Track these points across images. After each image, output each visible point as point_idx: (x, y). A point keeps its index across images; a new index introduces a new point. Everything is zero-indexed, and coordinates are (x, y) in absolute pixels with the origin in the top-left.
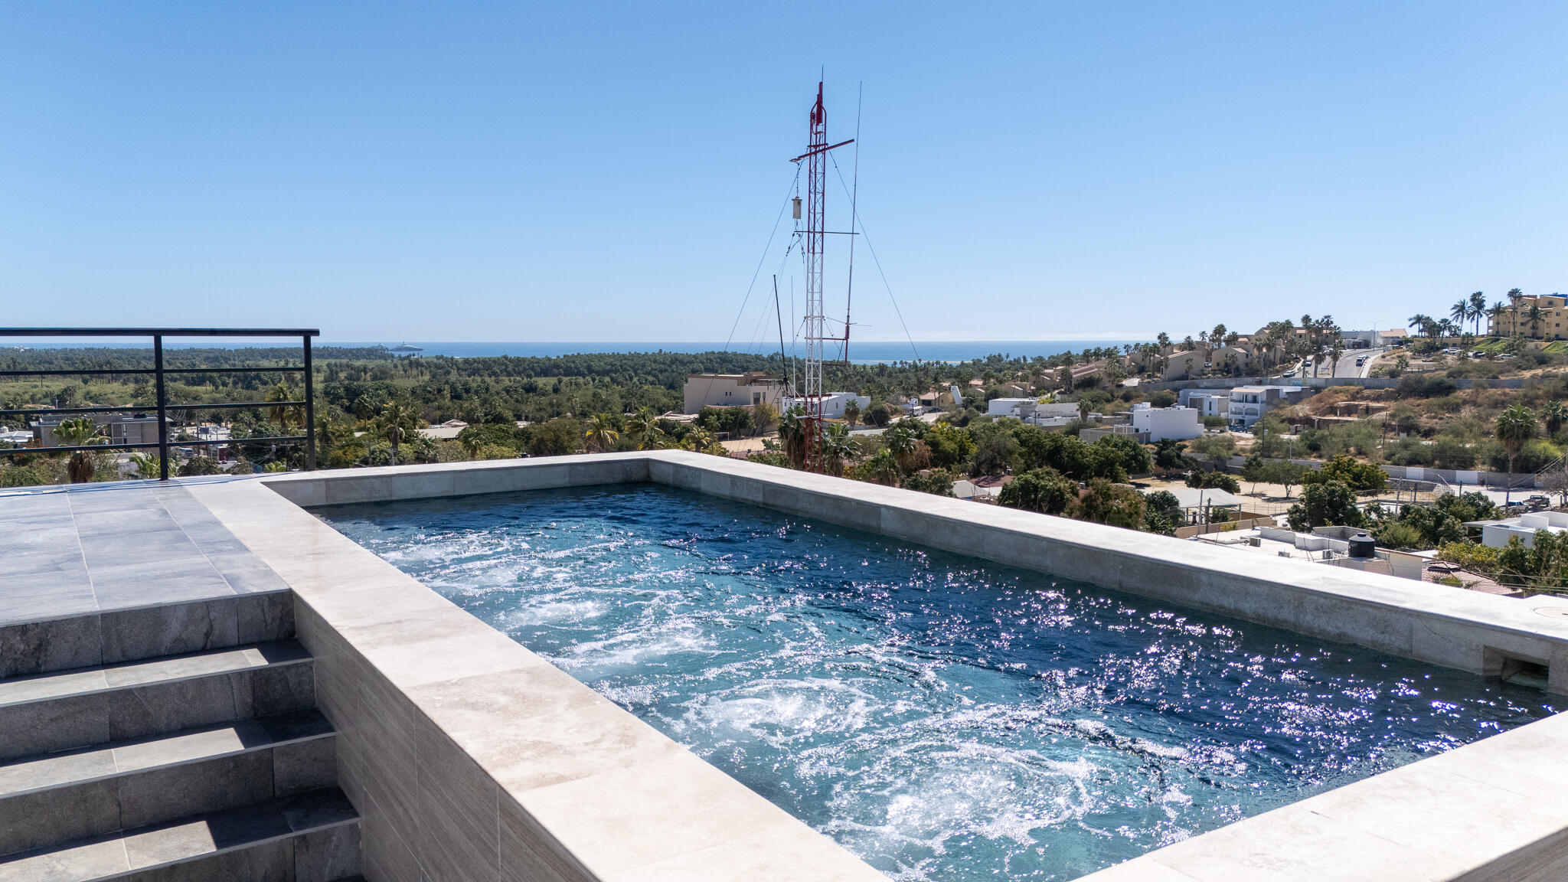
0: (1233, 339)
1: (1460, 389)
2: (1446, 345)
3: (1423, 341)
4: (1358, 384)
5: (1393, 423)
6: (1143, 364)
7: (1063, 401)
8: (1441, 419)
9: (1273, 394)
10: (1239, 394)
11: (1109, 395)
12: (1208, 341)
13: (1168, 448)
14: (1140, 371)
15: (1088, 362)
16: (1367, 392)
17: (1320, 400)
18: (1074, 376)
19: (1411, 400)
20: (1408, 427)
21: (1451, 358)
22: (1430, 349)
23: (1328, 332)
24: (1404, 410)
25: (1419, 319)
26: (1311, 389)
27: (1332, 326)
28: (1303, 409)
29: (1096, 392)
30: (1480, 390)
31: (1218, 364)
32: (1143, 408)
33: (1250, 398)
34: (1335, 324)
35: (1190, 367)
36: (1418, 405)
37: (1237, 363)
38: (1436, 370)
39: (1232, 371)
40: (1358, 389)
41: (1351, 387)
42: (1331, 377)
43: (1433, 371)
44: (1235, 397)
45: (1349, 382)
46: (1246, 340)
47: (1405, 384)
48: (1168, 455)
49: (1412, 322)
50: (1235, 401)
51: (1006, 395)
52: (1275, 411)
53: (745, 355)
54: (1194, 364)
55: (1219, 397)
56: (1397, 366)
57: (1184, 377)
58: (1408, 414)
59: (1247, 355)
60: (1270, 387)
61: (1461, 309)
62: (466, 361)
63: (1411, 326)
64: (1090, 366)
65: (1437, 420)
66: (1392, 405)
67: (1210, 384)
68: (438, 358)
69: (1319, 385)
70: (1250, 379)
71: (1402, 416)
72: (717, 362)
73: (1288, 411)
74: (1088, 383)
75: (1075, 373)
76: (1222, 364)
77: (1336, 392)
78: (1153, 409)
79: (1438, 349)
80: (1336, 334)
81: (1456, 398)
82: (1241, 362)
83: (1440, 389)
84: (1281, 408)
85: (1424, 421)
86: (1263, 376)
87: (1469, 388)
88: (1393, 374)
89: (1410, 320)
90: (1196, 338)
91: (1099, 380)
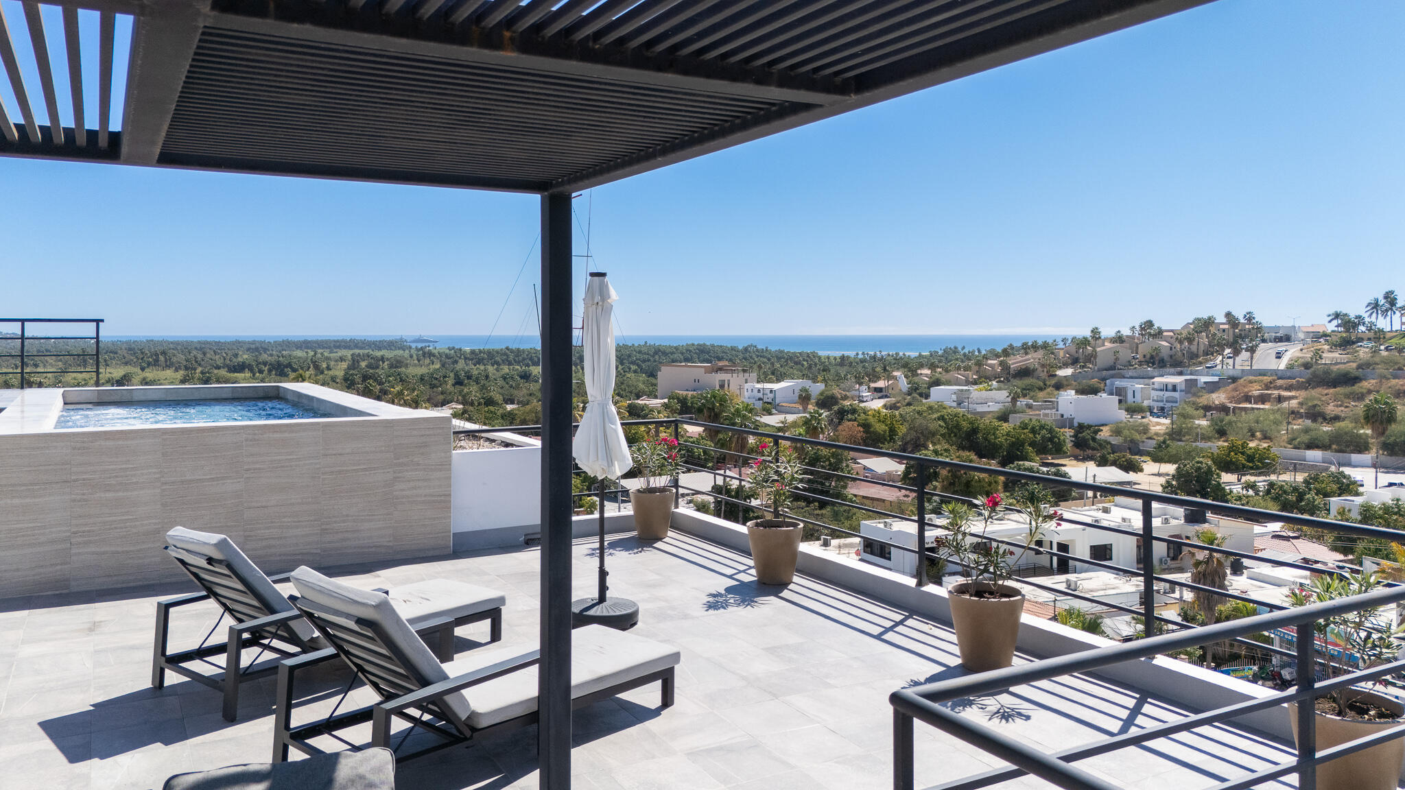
0: (1160, 333)
1: (1365, 380)
2: (1361, 340)
3: (1339, 335)
4: (1272, 375)
5: (1302, 411)
6: (1076, 355)
7: (999, 389)
8: (1347, 407)
9: (1191, 384)
10: (1160, 383)
11: (1041, 384)
12: (1137, 335)
13: (1083, 432)
14: (1074, 361)
15: (1026, 354)
16: (1280, 382)
17: (1235, 390)
18: (1012, 366)
19: (1319, 390)
20: (1315, 415)
21: (1363, 352)
22: (1346, 344)
23: (1251, 326)
24: (1313, 399)
25: (1337, 316)
26: (1228, 379)
27: (1254, 321)
28: (1219, 398)
29: (1028, 381)
30: (1383, 381)
31: (1144, 356)
32: (1067, 395)
33: (1170, 387)
34: (1256, 320)
35: (1117, 359)
36: (1326, 395)
37: (1161, 355)
38: (1347, 362)
39: (1158, 362)
40: (1272, 379)
41: (1265, 378)
42: (1249, 368)
43: (1344, 363)
44: (1156, 386)
45: (1263, 373)
46: (1171, 334)
47: (1315, 375)
48: (1084, 437)
49: (1330, 318)
50: (1157, 390)
51: (948, 383)
52: (1193, 399)
53: (721, 346)
54: (1121, 355)
55: (1142, 386)
56: (1312, 358)
57: (1112, 368)
58: (1316, 402)
59: (1171, 348)
60: (1188, 377)
61: (1375, 306)
62: (473, 352)
63: (1330, 322)
64: (1027, 357)
65: (1343, 408)
66: (1302, 394)
67: (1135, 375)
68: (449, 349)
69: (1236, 375)
70: (1172, 370)
71: (1310, 404)
72: (696, 353)
73: (1205, 399)
74: (1024, 372)
75: (1013, 364)
76: (1148, 356)
77: (1251, 382)
78: (1077, 396)
79: (1354, 343)
80: (1258, 328)
81: (1361, 388)
82: (1165, 353)
83: (1347, 379)
84: (1199, 397)
85: (1331, 409)
86: (1184, 367)
87: (1374, 379)
88: (1307, 366)
89: (1329, 316)
90: (1126, 332)
91: (1034, 370)
